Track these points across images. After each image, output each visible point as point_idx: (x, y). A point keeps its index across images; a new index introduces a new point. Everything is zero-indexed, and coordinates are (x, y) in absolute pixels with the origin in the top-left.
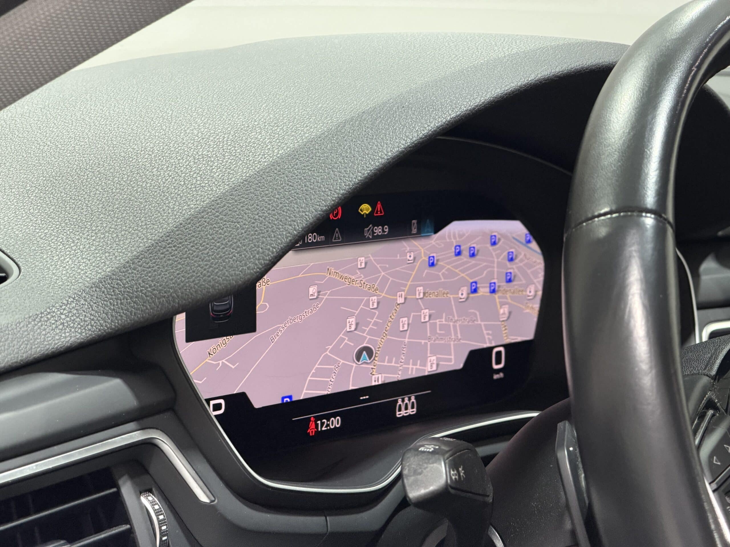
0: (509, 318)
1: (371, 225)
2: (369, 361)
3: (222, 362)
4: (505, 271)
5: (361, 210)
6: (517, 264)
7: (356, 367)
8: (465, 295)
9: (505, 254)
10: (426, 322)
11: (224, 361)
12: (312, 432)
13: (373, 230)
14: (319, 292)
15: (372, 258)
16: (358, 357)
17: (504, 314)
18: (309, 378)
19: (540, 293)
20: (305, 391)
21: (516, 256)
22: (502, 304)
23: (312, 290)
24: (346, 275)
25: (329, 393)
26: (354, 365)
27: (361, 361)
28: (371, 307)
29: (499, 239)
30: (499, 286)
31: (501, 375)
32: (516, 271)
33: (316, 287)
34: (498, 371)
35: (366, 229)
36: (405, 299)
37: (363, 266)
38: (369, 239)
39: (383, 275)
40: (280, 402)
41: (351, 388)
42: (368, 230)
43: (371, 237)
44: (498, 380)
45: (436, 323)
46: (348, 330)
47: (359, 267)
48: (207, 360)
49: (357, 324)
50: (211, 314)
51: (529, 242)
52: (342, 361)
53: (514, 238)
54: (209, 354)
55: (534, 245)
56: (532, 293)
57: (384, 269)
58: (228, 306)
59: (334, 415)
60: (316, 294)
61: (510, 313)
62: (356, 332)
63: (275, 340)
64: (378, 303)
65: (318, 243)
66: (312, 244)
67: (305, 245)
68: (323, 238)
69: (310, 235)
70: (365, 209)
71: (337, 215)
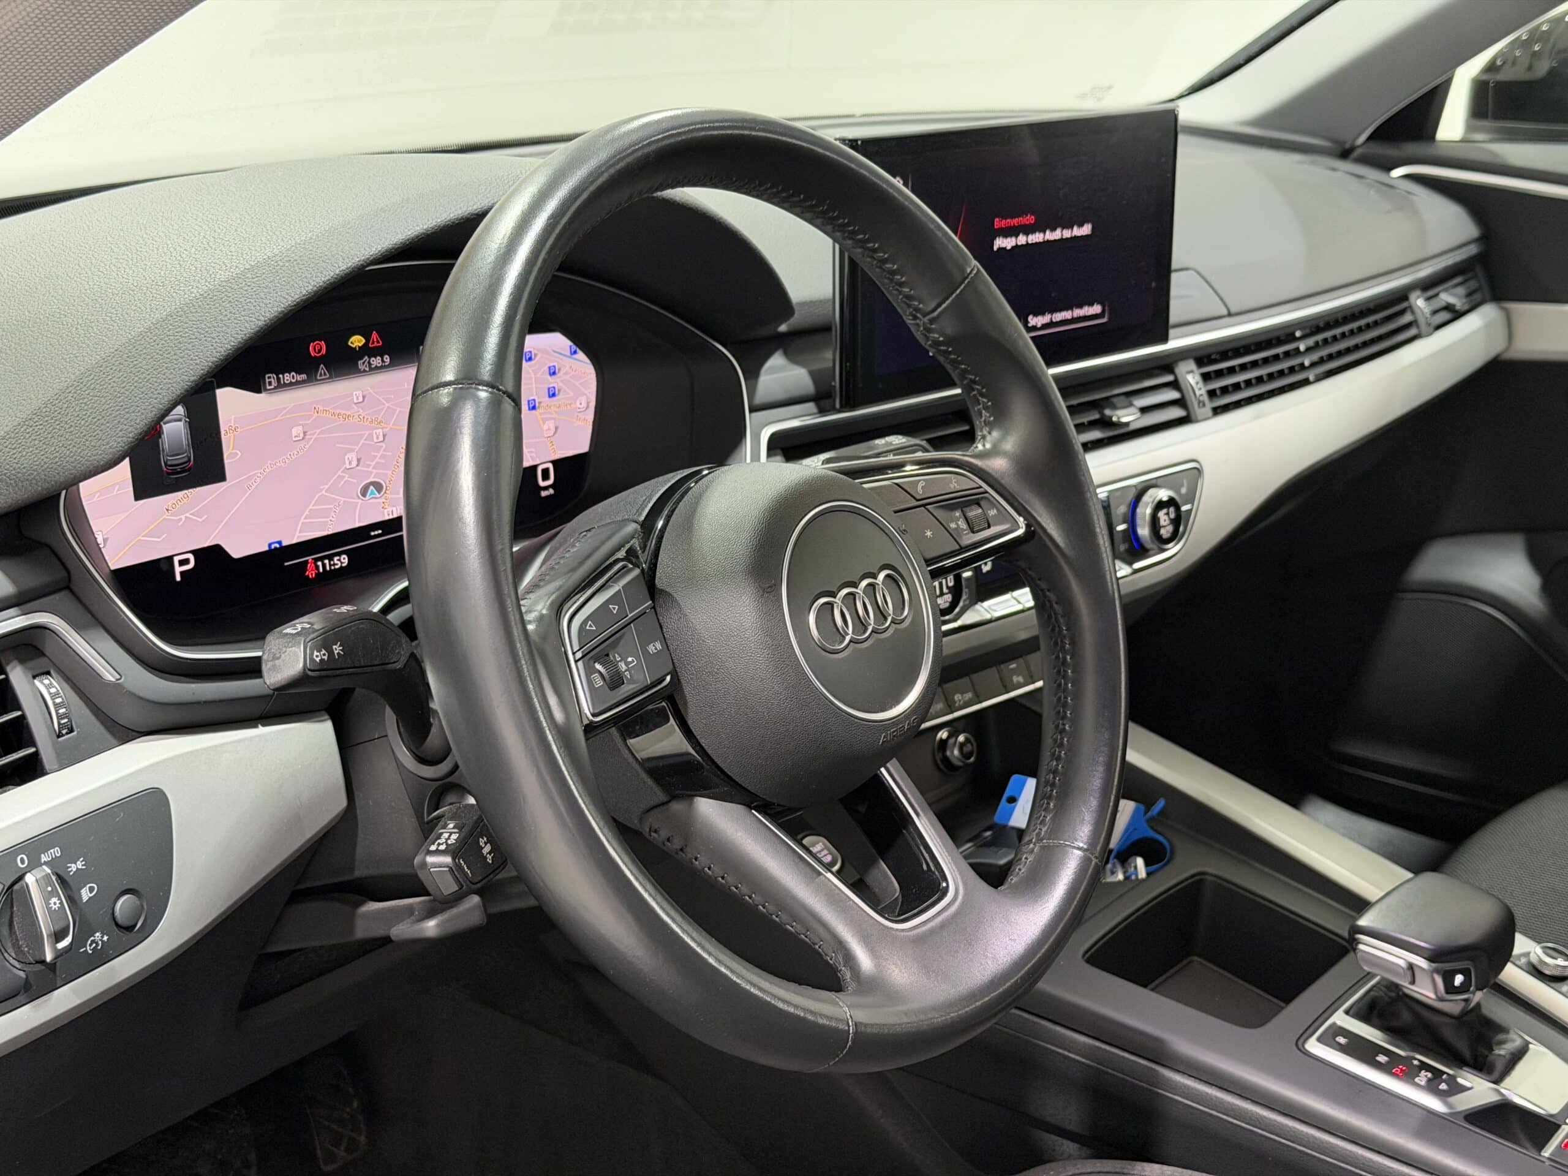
0: (555, 433)
1: (366, 357)
2: (378, 495)
3: (186, 517)
4: (547, 386)
5: (352, 343)
6: (560, 377)
7: (362, 504)
9: (546, 368)
11: (188, 515)
12: (312, 574)
13: (369, 362)
14: (305, 433)
15: (371, 391)
16: (364, 492)
17: (549, 429)
18: (302, 520)
19: (593, 404)
20: (297, 534)
21: (559, 370)
22: (545, 420)
23: (297, 431)
24: (338, 412)
25: (330, 533)
26: (360, 501)
27: (368, 496)
28: (375, 440)
29: (536, 355)
30: (540, 403)
31: (551, 491)
32: (560, 384)
33: (300, 428)
34: (546, 488)
35: (360, 362)
37: (361, 399)
38: (365, 371)
39: (388, 407)
40: (267, 548)
41: (357, 525)
42: (364, 363)
43: (367, 369)
44: (547, 497)
46: (348, 467)
47: (356, 401)
48: (165, 517)
49: (359, 460)
50: (165, 469)
51: (575, 352)
52: (343, 499)
53: (554, 351)
54: (167, 510)
55: (581, 355)
56: (584, 405)
57: (388, 400)
58: (186, 459)
59: (339, 554)
60: (302, 435)
61: (556, 428)
62: (358, 468)
63: (253, 487)
64: (384, 436)
65: (298, 383)
66: (291, 384)
67: (281, 386)
68: (304, 376)
69: (286, 375)
70: (357, 341)
71: (320, 351)
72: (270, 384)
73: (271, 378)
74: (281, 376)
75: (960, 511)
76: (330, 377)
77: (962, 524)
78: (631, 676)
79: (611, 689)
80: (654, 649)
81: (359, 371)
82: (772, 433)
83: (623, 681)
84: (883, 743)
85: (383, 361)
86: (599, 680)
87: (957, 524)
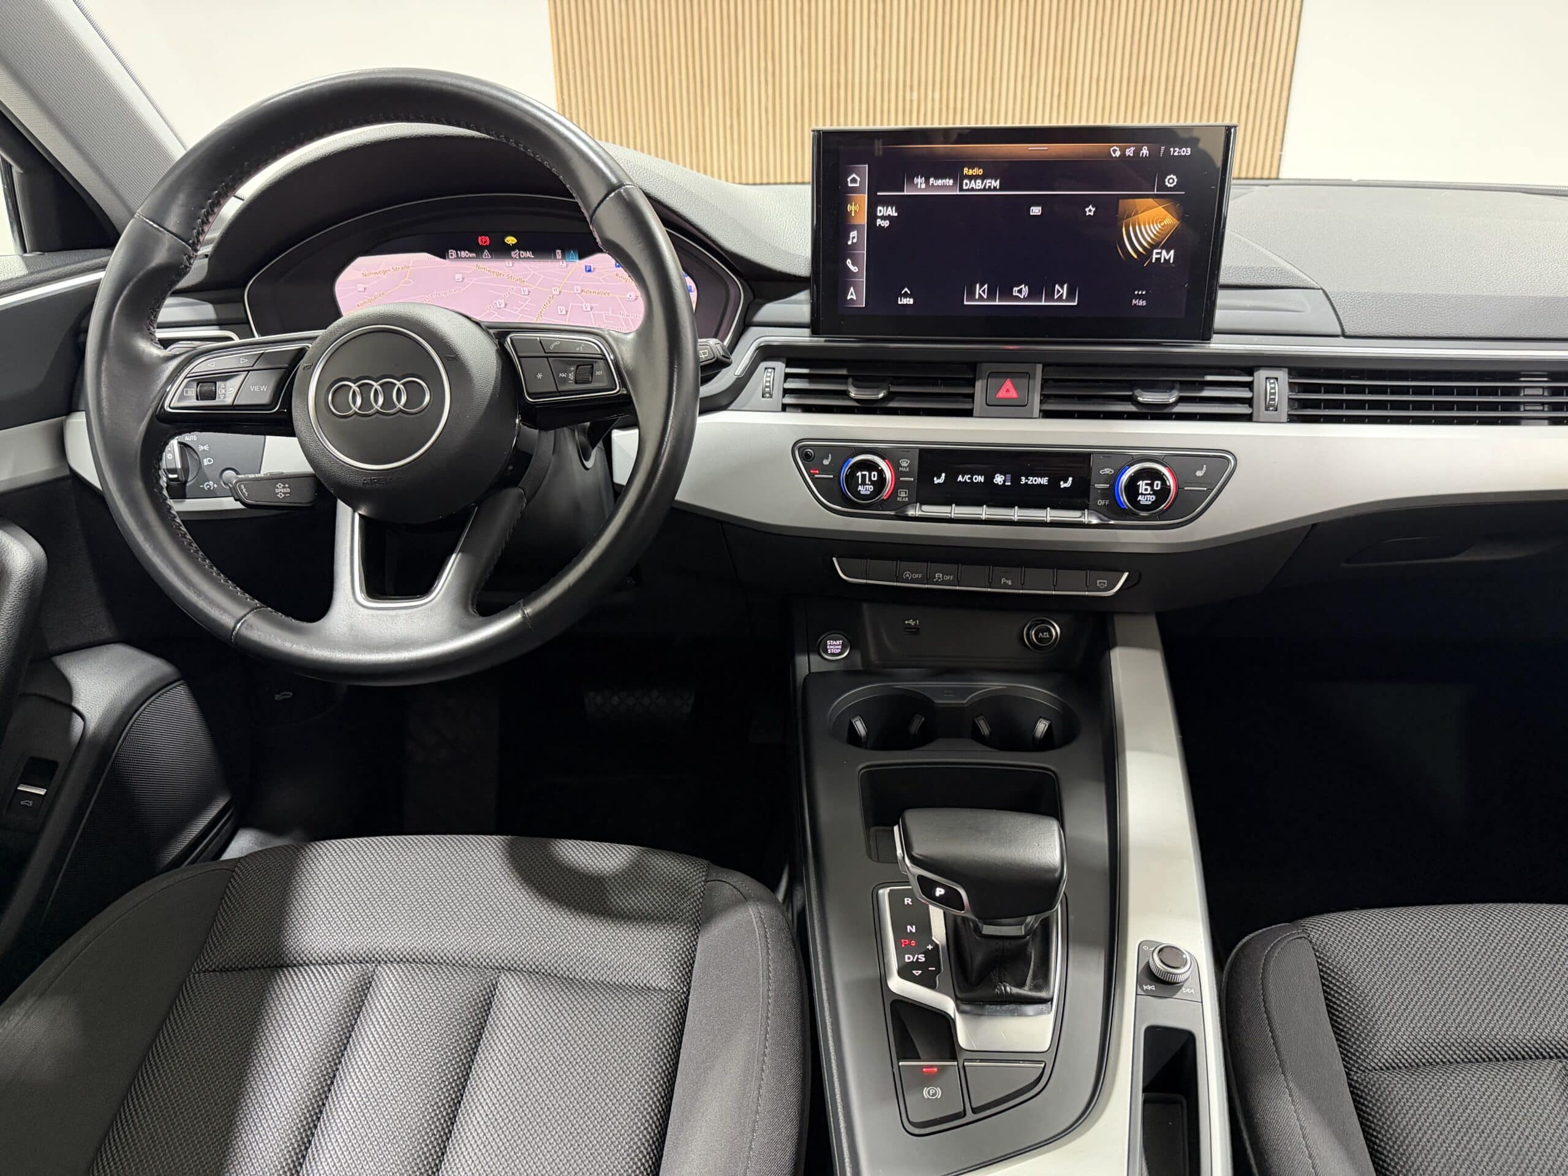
1: (520, 250)
5: (508, 241)
13: (519, 254)
14: (464, 279)
15: (520, 270)
24: (492, 270)
28: (522, 293)
35: (513, 253)
36: (560, 292)
38: (515, 258)
42: (515, 253)
43: (518, 257)
46: (498, 307)
49: (506, 305)
62: (505, 309)
64: (529, 292)
65: (469, 258)
66: (465, 258)
67: (458, 257)
68: (474, 255)
69: (463, 252)
70: (511, 240)
71: (485, 242)
72: (452, 255)
73: (452, 252)
74: (459, 252)
75: (575, 367)
76: (492, 258)
77: (571, 376)
78: (224, 397)
79: (197, 399)
80: (256, 389)
81: (512, 258)
82: (762, 344)
83: (214, 398)
84: (364, 484)
85: (529, 254)
86: (192, 392)
87: (568, 375)
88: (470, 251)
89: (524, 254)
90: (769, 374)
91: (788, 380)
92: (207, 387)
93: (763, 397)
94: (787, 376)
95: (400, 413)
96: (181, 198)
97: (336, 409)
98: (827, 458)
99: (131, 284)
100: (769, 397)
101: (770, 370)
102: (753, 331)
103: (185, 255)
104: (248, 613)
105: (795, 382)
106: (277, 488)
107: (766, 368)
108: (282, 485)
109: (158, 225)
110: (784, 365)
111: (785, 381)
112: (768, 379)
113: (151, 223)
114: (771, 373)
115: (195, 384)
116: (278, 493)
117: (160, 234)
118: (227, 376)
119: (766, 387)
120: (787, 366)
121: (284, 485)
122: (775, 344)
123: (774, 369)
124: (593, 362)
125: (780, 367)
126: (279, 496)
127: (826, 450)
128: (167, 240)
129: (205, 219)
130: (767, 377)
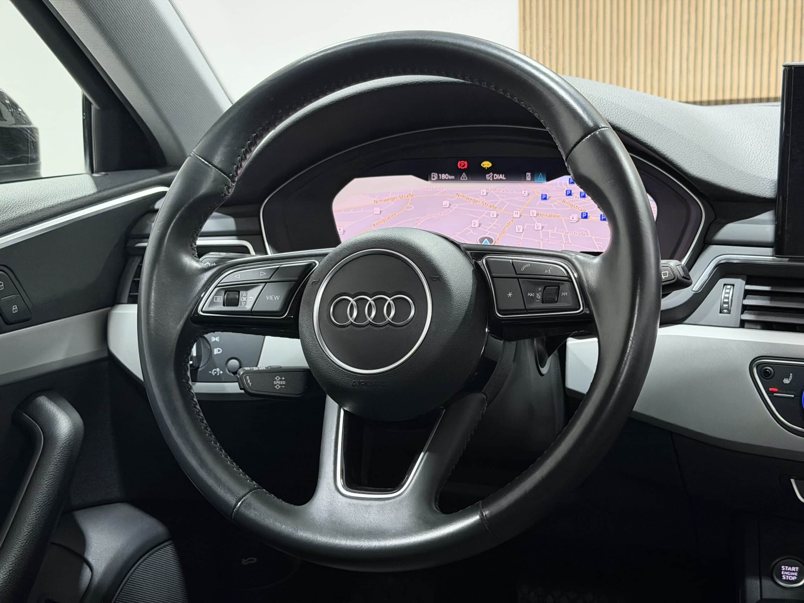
1: (491, 173)
5: (483, 165)
8: (576, 219)
10: (539, 230)
13: (493, 176)
14: (450, 205)
15: (492, 191)
23: (446, 203)
24: (470, 198)
28: (492, 216)
33: (448, 202)
35: (487, 175)
36: (521, 216)
37: (485, 194)
38: (489, 180)
42: (489, 176)
43: (491, 179)
45: (548, 232)
46: (473, 226)
47: (482, 194)
49: (480, 225)
54: (374, 225)
57: (502, 197)
60: (448, 206)
62: (479, 228)
63: (418, 225)
64: (497, 215)
66: (445, 180)
67: (439, 179)
68: (453, 177)
69: (443, 175)
70: (487, 164)
71: (464, 166)
72: (434, 177)
73: (435, 175)
74: (440, 175)
75: (543, 287)
76: (468, 180)
77: (539, 296)
78: (245, 305)
79: (224, 305)
80: (271, 298)
81: (486, 180)
82: (722, 262)
83: (237, 305)
84: (353, 385)
85: (502, 177)
86: (220, 299)
87: (535, 295)
88: (450, 174)
89: (497, 176)
90: (728, 291)
91: (748, 296)
92: (232, 295)
93: (721, 312)
94: (747, 293)
95: (388, 326)
96: (228, 139)
97: (335, 320)
98: (788, 377)
99: (183, 208)
100: (727, 313)
101: (729, 287)
102: (713, 250)
103: (226, 185)
104: (247, 493)
105: (756, 299)
106: (276, 380)
107: (725, 285)
108: (280, 378)
109: (208, 162)
110: (744, 282)
111: (744, 298)
112: (727, 295)
113: (203, 160)
114: (730, 289)
115: (223, 292)
116: (276, 385)
117: (208, 168)
118: (248, 286)
119: (725, 303)
120: (747, 283)
121: (281, 377)
122: (735, 261)
123: (733, 285)
124: (559, 283)
125: (740, 284)
126: (276, 387)
127: (785, 370)
128: (213, 173)
129: (243, 156)
130: (726, 293)
